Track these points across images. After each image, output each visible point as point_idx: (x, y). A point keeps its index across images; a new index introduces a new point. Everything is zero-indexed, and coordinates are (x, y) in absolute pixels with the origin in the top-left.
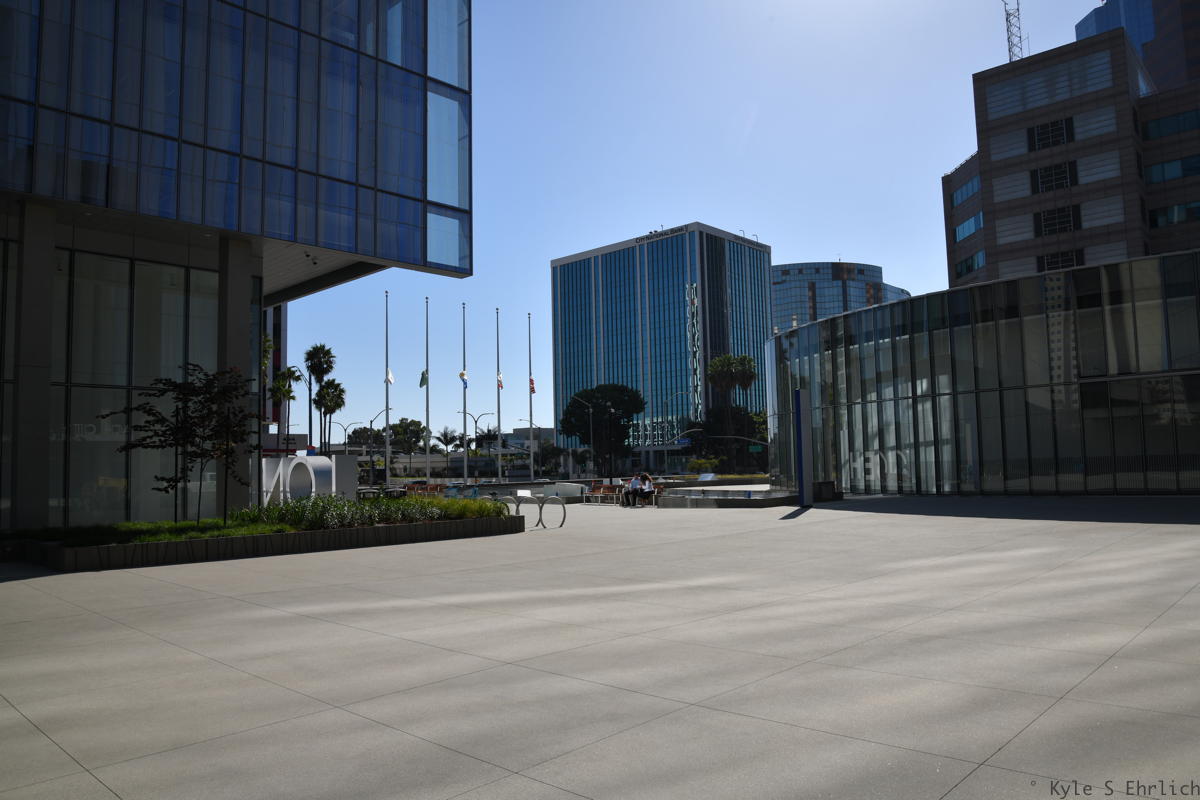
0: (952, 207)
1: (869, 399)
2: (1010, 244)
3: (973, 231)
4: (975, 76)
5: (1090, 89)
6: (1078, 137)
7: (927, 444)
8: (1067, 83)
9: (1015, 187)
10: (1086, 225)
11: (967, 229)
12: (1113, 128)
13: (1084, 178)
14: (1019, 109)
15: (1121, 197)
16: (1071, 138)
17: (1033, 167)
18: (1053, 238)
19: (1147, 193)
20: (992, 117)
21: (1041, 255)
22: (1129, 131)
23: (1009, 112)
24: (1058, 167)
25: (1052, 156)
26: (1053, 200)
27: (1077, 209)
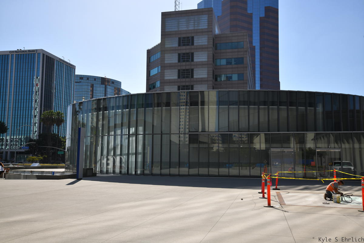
0: (150, 62)
1: (111, 134)
2: (170, 80)
3: (156, 73)
4: (162, 13)
5: (200, 28)
6: (195, 44)
7: (132, 154)
8: (193, 24)
9: (172, 59)
10: (195, 77)
11: (154, 72)
12: (206, 43)
13: (196, 60)
14: (176, 29)
15: (207, 68)
16: (193, 44)
17: (179, 52)
18: (184, 80)
19: (215, 69)
20: (166, 30)
21: (179, 85)
22: (212, 46)
23: (173, 30)
24: (187, 54)
25: (186, 49)
26: (185, 66)
27: (192, 70)
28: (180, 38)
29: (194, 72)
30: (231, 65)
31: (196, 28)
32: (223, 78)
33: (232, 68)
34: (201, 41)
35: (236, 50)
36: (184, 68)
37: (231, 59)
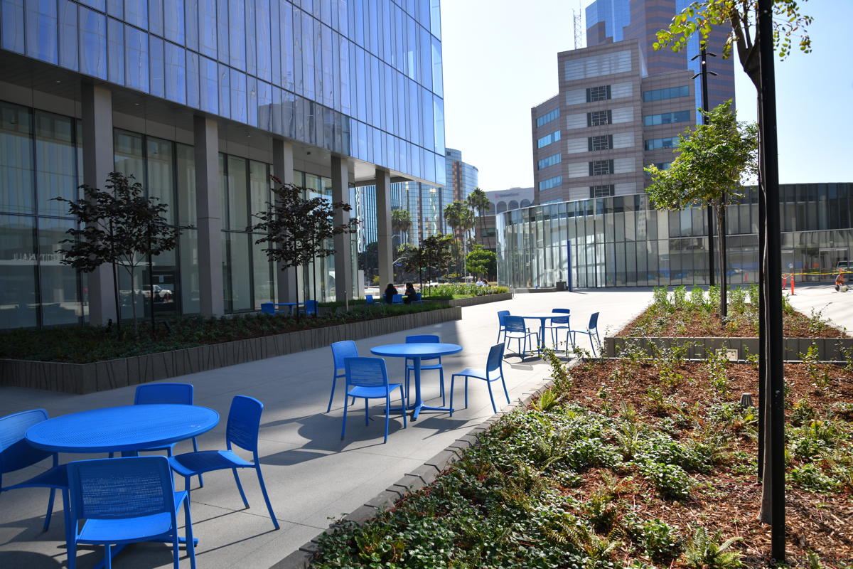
0: (537, 127)
2: (576, 154)
3: (550, 143)
4: (558, 54)
5: (620, 71)
6: (613, 97)
8: (608, 69)
9: (579, 122)
10: (615, 147)
11: (545, 141)
12: (631, 94)
13: (615, 121)
14: (583, 77)
15: (633, 133)
17: (589, 111)
18: (598, 152)
19: (645, 131)
20: (567, 79)
21: (591, 161)
22: (638, 97)
23: (577, 78)
24: (602, 112)
26: (599, 131)
27: (611, 137)
28: (589, 89)
29: (614, 139)
30: (669, 123)
31: (613, 72)
32: (658, 144)
33: (672, 128)
34: (621, 91)
35: (678, 100)
36: (597, 134)
37: (670, 113)
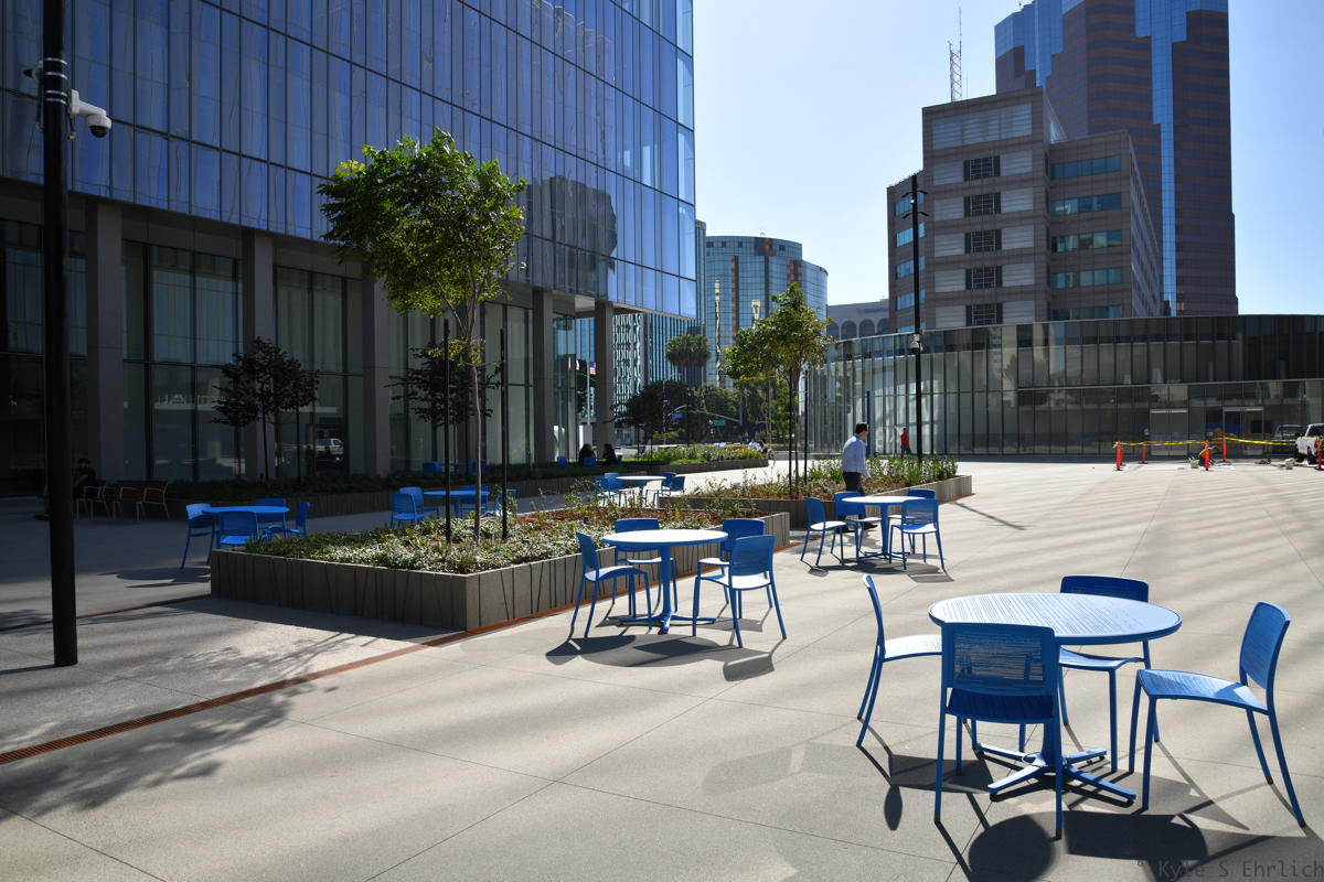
0: (894, 215)
2: (947, 257)
4: (924, 109)
5: (1015, 134)
6: (1003, 173)
8: (996, 127)
9: (951, 210)
10: (1004, 247)
11: (907, 237)
12: (1029, 169)
13: (1005, 209)
14: (959, 144)
15: (1032, 227)
16: (998, 173)
17: (967, 194)
18: (979, 255)
19: (1052, 224)
20: (935, 147)
21: (969, 267)
22: (1042, 174)
23: (950, 145)
24: (986, 196)
25: (982, 187)
26: (981, 224)
27: (999, 233)
28: (968, 161)
29: (1003, 236)
30: (1089, 211)
31: (1004, 137)
32: (1072, 243)
33: (1093, 219)
34: (1018, 164)
35: (1103, 176)
36: (978, 228)
37: (1091, 197)
